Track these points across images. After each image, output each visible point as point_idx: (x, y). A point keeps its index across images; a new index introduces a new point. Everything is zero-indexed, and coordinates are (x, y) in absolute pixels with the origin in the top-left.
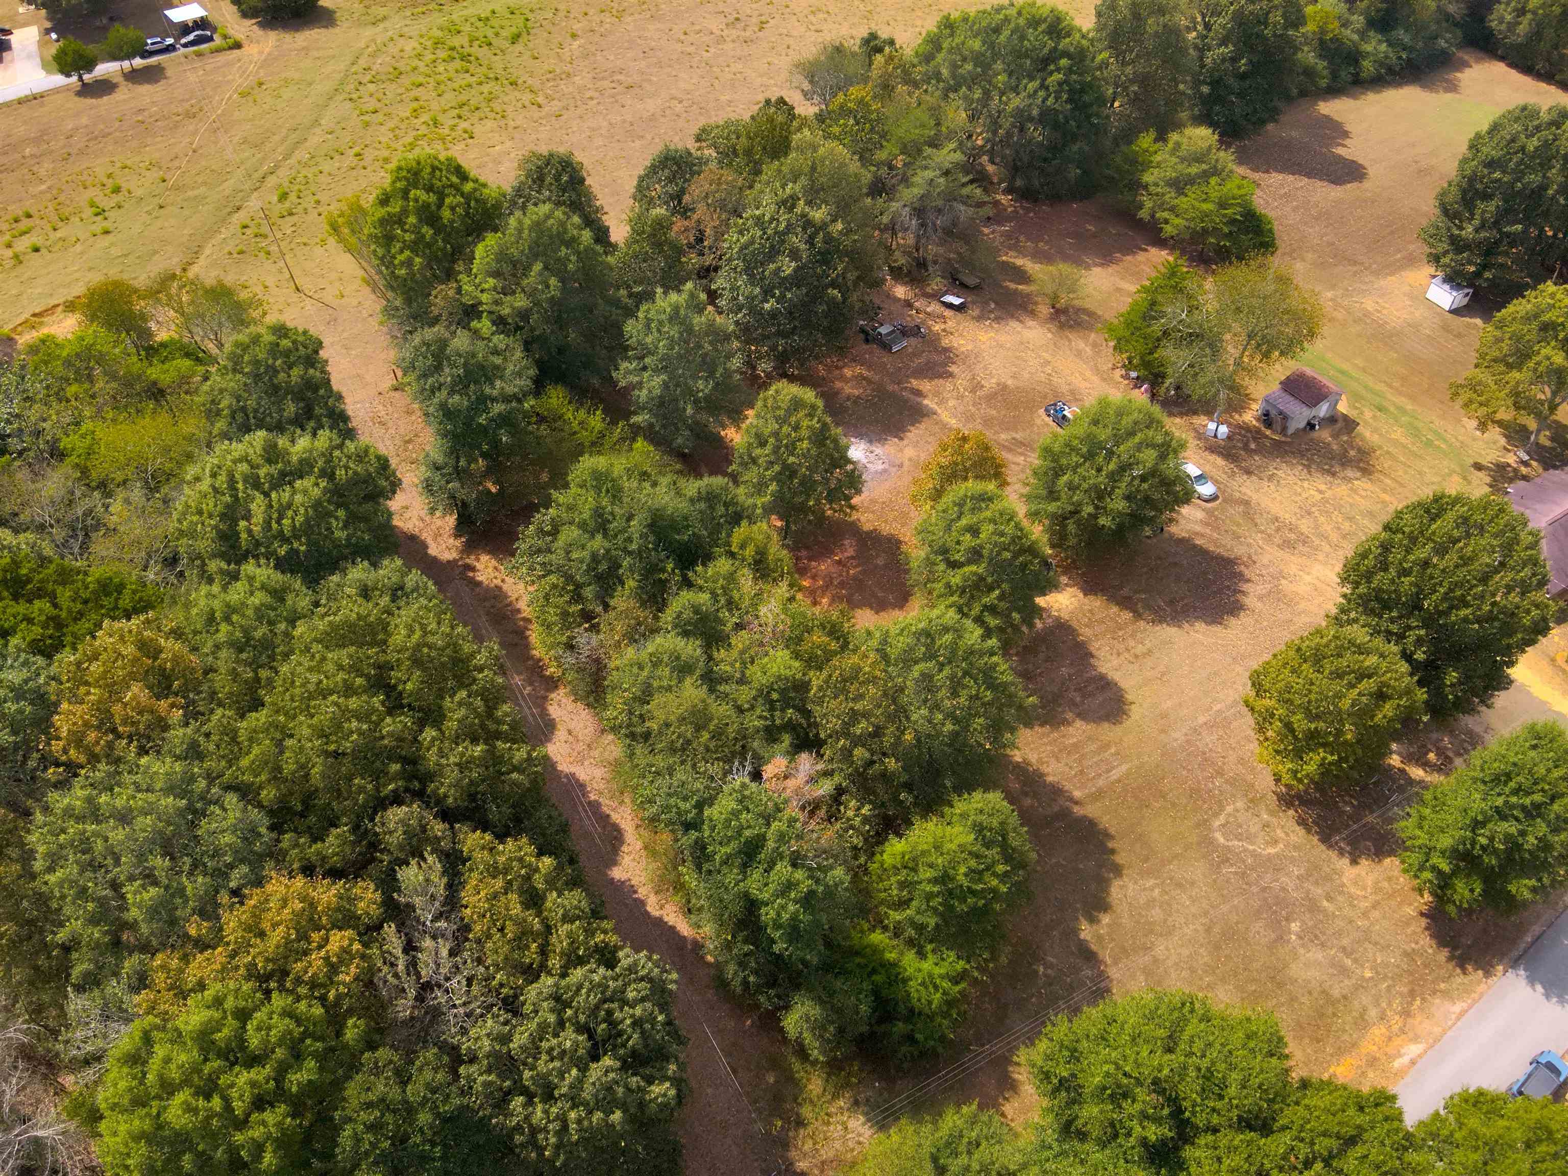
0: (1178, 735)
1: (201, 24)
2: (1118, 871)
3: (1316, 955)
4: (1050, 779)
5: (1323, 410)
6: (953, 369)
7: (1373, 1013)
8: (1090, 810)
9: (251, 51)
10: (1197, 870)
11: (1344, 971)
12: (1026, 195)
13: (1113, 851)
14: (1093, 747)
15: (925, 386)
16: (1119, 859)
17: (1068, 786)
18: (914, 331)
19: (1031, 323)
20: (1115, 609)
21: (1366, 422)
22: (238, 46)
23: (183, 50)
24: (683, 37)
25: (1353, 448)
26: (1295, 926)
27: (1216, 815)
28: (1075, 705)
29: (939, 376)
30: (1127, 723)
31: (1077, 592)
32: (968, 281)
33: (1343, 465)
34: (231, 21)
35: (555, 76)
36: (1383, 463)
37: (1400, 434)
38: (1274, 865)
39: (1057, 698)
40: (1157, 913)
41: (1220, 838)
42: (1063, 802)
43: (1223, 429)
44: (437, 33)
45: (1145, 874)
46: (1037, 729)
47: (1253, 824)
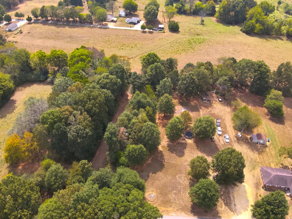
1: (163, 28)
3: (174, 196)
4: (164, 157)
5: (261, 142)
6: (210, 108)
7: (173, 206)
8: (165, 163)
11: (175, 200)
12: (252, 92)
13: (163, 169)
14: (173, 158)
15: (203, 108)
16: (162, 170)
17: (165, 159)
19: (229, 108)
20: (195, 146)
21: (269, 148)
22: (164, 33)
23: (158, 31)
24: (224, 50)
25: (262, 150)
26: (175, 191)
27: (180, 174)
28: (177, 152)
29: (207, 108)
30: (181, 158)
31: (193, 141)
32: (226, 99)
33: (256, 151)
34: (167, 29)
35: (200, 50)
36: (264, 154)
37: (273, 153)
38: (180, 184)
39: (175, 150)
40: (160, 178)
41: (177, 177)
42: (163, 161)
43: (241, 135)
44: (190, 39)
45: (164, 174)
46: (169, 152)
47: (183, 178)
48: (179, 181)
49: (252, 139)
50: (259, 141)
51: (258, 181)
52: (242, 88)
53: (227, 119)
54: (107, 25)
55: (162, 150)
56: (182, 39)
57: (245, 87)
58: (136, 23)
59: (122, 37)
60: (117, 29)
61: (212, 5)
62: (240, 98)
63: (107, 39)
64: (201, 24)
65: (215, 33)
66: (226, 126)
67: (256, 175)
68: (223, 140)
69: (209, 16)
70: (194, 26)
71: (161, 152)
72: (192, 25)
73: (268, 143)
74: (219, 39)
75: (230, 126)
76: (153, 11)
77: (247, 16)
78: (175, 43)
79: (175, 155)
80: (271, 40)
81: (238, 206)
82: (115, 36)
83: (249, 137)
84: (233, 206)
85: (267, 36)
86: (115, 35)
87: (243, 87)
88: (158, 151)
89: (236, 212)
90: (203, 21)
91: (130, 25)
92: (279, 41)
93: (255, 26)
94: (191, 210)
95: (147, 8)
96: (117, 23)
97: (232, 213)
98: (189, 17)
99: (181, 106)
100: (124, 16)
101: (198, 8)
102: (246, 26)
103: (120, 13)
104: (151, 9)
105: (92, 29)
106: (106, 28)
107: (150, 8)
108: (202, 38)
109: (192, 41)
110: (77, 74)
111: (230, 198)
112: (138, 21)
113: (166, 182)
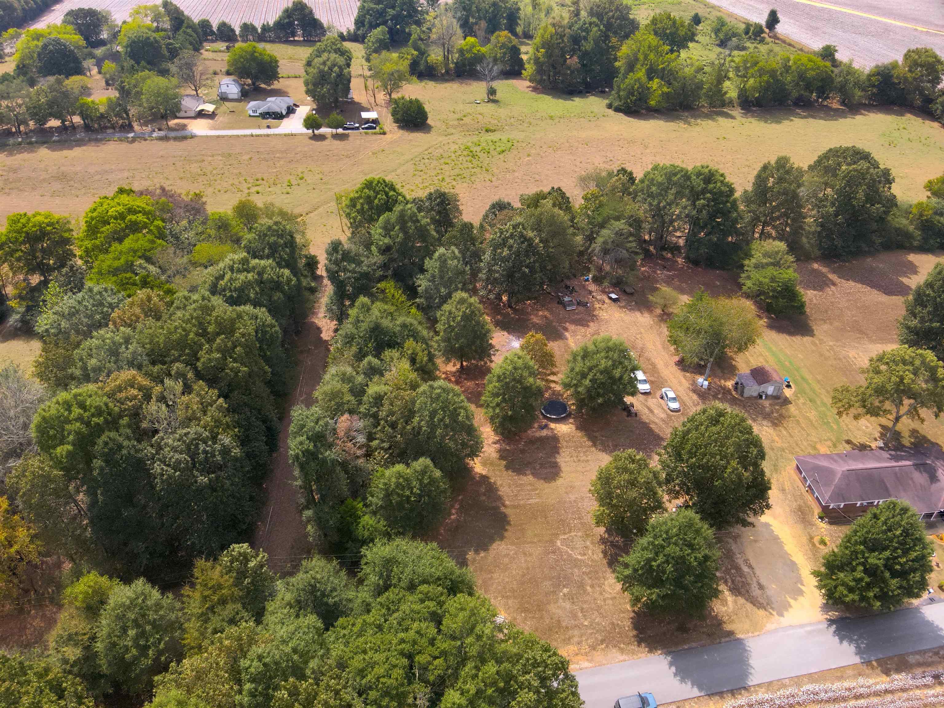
0: (572, 497)
1: (375, 121)
2: (502, 538)
3: (568, 605)
4: (500, 493)
5: (770, 390)
6: (591, 324)
7: (576, 639)
8: (508, 511)
9: (388, 136)
10: (537, 551)
11: (575, 617)
12: (694, 262)
13: (506, 530)
14: (529, 488)
15: (572, 327)
16: (506, 534)
17: (505, 498)
18: (585, 305)
19: (646, 315)
20: (585, 439)
21: (797, 404)
22: (384, 133)
23: (361, 130)
24: (578, 164)
25: (777, 412)
26: (565, 590)
27: (565, 534)
28: (535, 469)
29: (582, 325)
30: (553, 484)
31: (573, 427)
32: (628, 290)
33: (764, 418)
34: (388, 123)
35: (508, 170)
36: (790, 424)
37: (812, 415)
38: (576, 563)
39: (529, 464)
40: (506, 560)
41: (559, 543)
42: (498, 504)
43: (706, 383)
44: (470, 144)
45: (513, 544)
46: (510, 472)
47: (579, 544)
48: (569, 555)
49: (743, 387)
50: (762, 388)
51: (800, 502)
52: (663, 258)
53: (650, 346)
54: (184, 127)
55: (484, 473)
56: (446, 148)
57: (672, 254)
58: (284, 113)
59: (246, 157)
60: (223, 137)
61: (510, 45)
62: (668, 281)
63: (194, 168)
64: (490, 101)
65: (539, 122)
66: (654, 366)
67: (787, 486)
68: (660, 406)
69: (507, 79)
70: (469, 109)
71: (484, 478)
72: (462, 106)
73: (788, 393)
74: (553, 135)
75: (666, 365)
76: (336, 69)
77: (617, 64)
78: (427, 161)
79: (531, 478)
80: (699, 121)
81: (772, 589)
82: (220, 158)
83: (730, 384)
84: (756, 592)
85: (686, 114)
86: (223, 155)
87: (664, 253)
88: (475, 479)
89: (773, 608)
90: (492, 92)
91: (265, 121)
92: (722, 121)
93: (648, 89)
94: (634, 636)
95: (313, 64)
96: (219, 119)
97: (761, 612)
98: (448, 85)
99: (506, 333)
100: (236, 97)
101: (468, 55)
102: (622, 93)
103: (224, 89)
104: (329, 63)
105: (136, 145)
106: (185, 138)
107: (324, 63)
108: (504, 138)
109: (478, 149)
110: (128, 275)
111: (738, 569)
112: (288, 108)
113: (528, 568)
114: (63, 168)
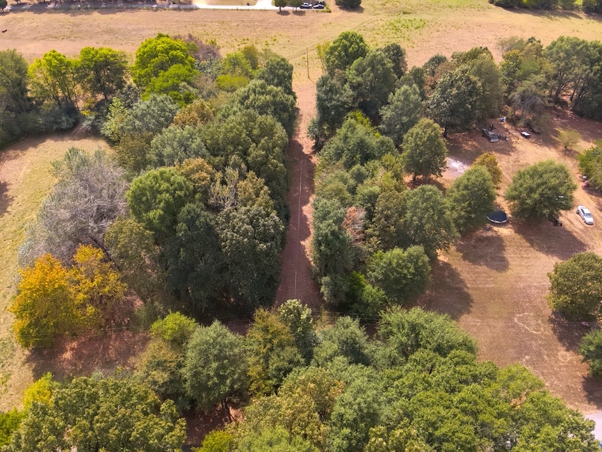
0: (522, 285)
1: (323, 3)
2: (469, 312)
4: (461, 277)
6: (512, 154)
8: (470, 292)
9: (333, 14)
10: (500, 325)
12: (580, 114)
13: (471, 306)
14: (485, 275)
15: (497, 155)
16: (471, 309)
17: (466, 282)
18: (504, 138)
19: (553, 150)
20: (524, 241)
22: (330, 12)
23: (313, 9)
26: (527, 357)
27: (520, 313)
28: (487, 261)
29: (505, 154)
30: (504, 274)
31: (513, 231)
32: (535, 130)
34: (333, 5)
35: (424, 41)
38: (532, 337)
39: (481, 257)
41: (516, 320)
42: (461, 285)
44: (393, 21)
45: (477, 317)
46: (467, 262)
47: (533, 323)
48: (526, 330)
52: (556, 110)
55: (446, 261)
57: (562, 107)
59: (235, 24)
60: (218, 10)
65: (442, 9)
68: (577, 219)
71: (447, 265)
74: (454, 18)
78: (363, 31)
79: (485, 268)
82: (217, 24)
86: (218, 22)
88: (439, 264)
94: (585, 396)
105: (158, 13)
106: (191, 9)
108: (418, 18)
109: (400, 25)
113: (494, 338)
114: (110, 26)
